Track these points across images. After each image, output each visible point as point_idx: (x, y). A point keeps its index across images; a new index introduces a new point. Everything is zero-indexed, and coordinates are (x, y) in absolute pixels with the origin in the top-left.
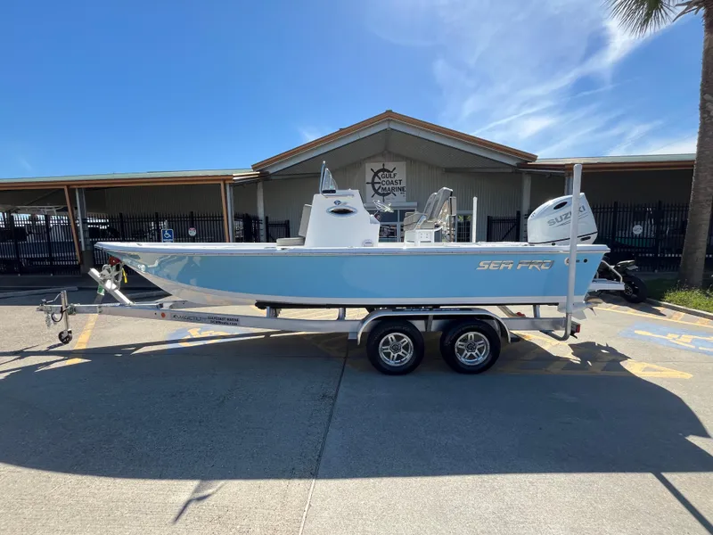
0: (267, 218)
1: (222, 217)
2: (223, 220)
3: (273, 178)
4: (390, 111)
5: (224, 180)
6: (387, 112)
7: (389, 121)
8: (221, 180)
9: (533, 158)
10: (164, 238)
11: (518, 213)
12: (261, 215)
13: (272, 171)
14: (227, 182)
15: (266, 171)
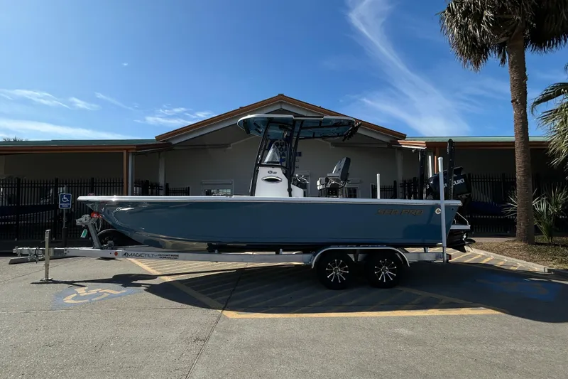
0: (167, 185)
1: (123, 183)
2: (123, 186)
3: (175, 148)
4: (282, 95)
5: (127, 150)
6: (279, 95)
7: (281, 103)
8: (124, 149)
9: (403, 137)
10: (62, 202)
11: (395, 182)
12: (162, 182)
13: (174, 142)
14: (130, 150)
15: (169, 142)
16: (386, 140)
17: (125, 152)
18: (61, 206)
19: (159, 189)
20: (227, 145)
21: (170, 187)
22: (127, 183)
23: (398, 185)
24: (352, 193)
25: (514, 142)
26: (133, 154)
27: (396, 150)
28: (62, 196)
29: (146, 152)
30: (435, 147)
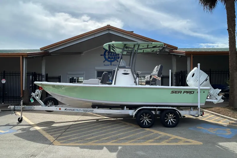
0: (47, 75)
1: (20, 74)
2: (20, 75)
3: (52, 54)
4: (109, 25)
5: (22, 56)
7: (109, 30)
9: (176, 48)
12: (44, 73)
13: (50, 51)
14: (24, 56)
15: (48, 51)
16: (167, 50)
17: (21, 57)
19: (42, 77)
20: (80, 53)
21: (49, 75)
22: (23, 73)
25: (229, 52)
26: (26, 58)
27: (172, 55)
29: (33, 57)
30: (191, 54)
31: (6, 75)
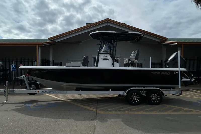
0: (53, 61)
3: (57, 43)
8: (37, 44)
10: (12, 68)
11: (162, 61)
12: (51, 59)
13: (57, 41)
14: (39, 45)
15: (54, 41)
16: (158, 41)
17: (37, 46)
18: (12, 70)
19: (50, 63)
23: (163, 62)
24: (141, 65)
26: (40, 46)
28: (13, 66)
29: (45, 46)
30: (182, 44)
31: (23, 61)
